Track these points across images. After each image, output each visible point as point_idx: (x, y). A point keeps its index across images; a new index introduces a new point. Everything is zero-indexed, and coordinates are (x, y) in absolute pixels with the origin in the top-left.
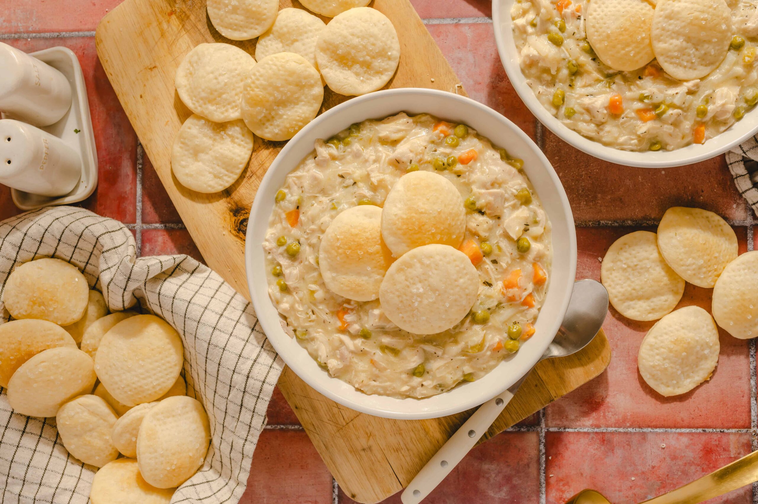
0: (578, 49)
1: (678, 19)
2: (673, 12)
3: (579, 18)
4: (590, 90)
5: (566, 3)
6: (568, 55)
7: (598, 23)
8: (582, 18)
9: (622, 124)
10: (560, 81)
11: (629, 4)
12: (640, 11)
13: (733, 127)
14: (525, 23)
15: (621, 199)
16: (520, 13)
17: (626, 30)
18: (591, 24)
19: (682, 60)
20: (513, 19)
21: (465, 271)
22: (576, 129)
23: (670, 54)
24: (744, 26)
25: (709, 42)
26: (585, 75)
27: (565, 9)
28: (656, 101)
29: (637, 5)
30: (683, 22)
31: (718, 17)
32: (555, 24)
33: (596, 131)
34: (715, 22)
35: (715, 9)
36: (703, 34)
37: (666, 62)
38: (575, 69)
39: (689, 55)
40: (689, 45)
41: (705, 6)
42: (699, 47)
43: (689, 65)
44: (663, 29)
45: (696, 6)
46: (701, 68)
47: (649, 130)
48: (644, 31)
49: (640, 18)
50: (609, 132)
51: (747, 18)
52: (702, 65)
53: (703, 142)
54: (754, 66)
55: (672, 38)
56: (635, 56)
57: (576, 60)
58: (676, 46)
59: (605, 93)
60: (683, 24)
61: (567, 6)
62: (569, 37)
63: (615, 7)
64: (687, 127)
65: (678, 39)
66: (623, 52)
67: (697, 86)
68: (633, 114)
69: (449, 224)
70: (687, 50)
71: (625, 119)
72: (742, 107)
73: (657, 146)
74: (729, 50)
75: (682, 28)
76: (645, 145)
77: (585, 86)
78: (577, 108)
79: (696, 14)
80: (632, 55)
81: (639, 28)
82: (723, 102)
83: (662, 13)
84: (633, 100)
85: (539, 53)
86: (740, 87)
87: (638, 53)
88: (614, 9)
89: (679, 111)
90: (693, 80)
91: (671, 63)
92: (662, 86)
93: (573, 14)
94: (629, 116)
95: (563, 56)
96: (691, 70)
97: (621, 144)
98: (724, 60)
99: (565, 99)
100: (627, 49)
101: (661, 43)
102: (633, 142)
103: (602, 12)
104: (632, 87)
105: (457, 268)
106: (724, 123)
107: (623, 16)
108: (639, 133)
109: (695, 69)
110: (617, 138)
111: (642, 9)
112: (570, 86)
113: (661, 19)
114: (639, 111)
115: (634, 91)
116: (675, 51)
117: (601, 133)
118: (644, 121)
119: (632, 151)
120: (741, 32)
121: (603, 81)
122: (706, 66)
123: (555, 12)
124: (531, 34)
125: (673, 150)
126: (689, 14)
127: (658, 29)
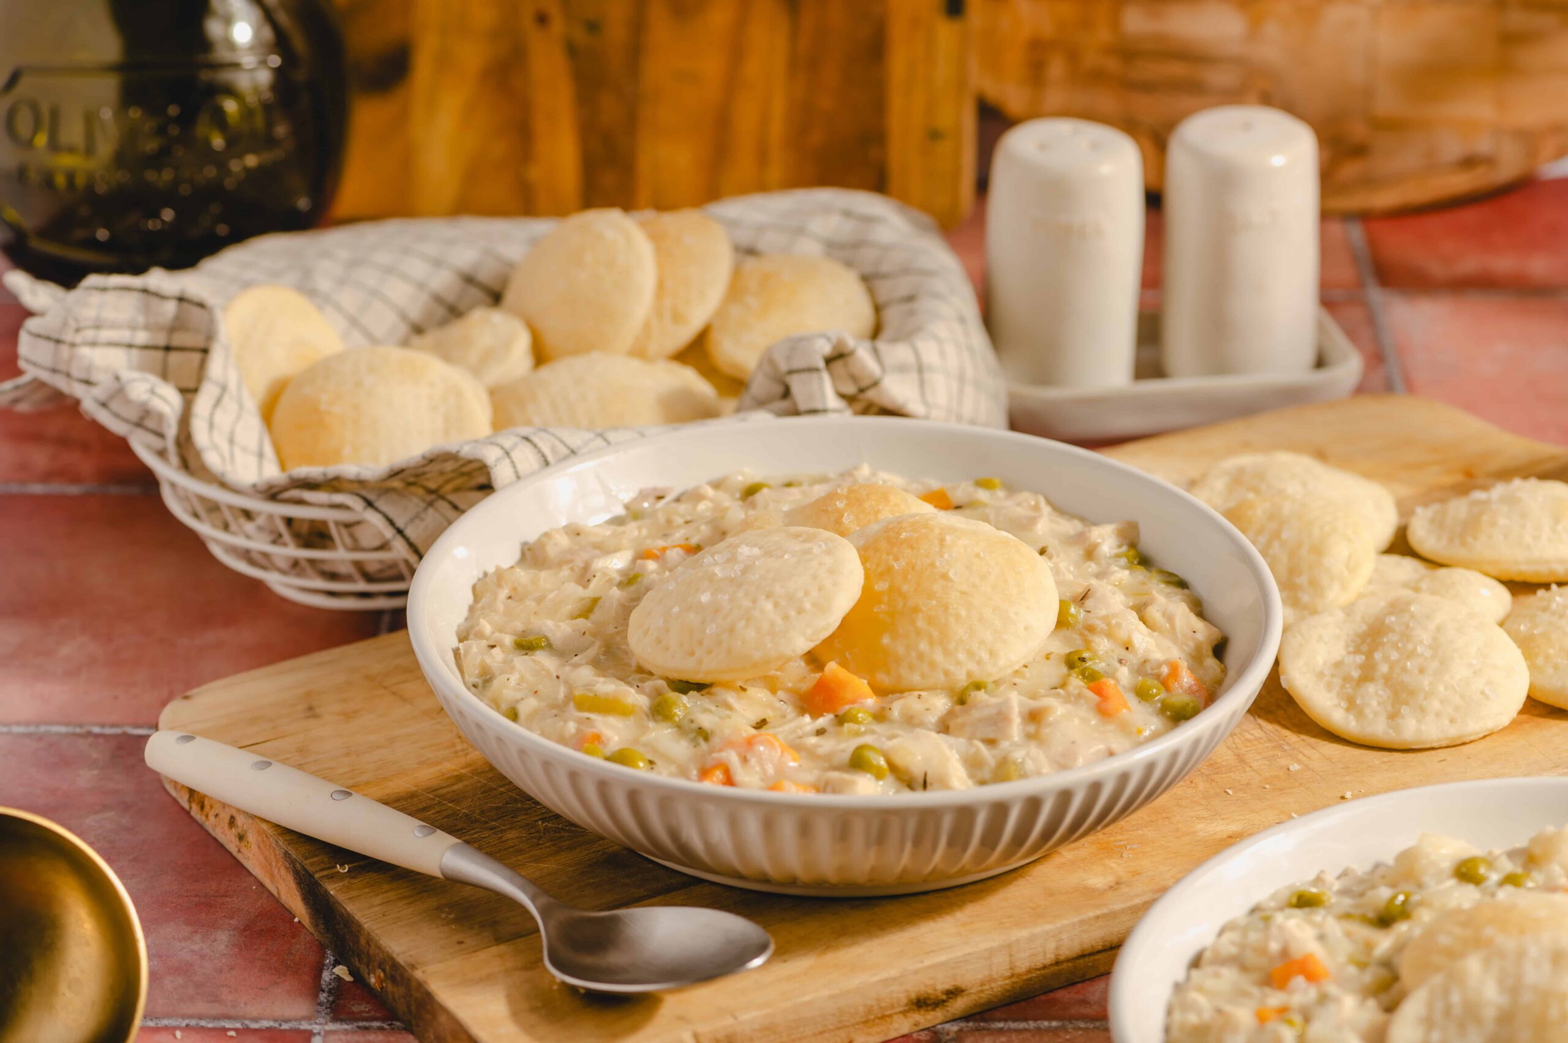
21: (793, 613)
69: (916, 610)
105: (801, 594)
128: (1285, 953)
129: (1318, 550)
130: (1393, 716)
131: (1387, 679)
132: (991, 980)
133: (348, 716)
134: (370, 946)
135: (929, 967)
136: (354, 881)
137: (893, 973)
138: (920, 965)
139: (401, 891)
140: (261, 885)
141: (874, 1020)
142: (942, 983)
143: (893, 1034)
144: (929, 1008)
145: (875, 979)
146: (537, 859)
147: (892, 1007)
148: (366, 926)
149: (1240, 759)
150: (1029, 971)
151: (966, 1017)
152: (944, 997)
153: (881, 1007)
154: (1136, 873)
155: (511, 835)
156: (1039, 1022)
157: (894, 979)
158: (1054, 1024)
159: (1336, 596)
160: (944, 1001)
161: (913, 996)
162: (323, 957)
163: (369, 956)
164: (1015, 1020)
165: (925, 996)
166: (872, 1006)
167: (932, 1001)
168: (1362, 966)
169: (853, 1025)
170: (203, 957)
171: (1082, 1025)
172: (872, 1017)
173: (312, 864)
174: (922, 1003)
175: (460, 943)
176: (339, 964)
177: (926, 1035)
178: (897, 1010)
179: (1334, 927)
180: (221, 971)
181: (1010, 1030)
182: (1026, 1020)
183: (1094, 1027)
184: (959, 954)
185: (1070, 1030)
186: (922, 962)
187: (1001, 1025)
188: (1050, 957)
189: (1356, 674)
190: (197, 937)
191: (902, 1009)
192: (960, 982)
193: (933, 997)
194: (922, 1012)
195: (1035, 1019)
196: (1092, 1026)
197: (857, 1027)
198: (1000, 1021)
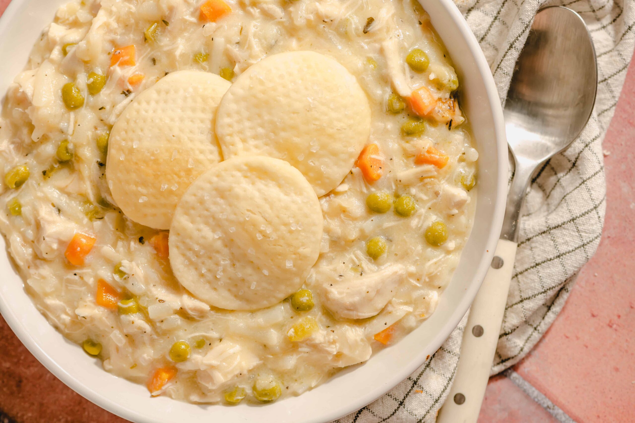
0: (90, 133)
1: (230, 205)
2: (230, 189)
3: (127, 93)
4: (63, 201)
5: (126, 58)
6: (70, 131)
7: (135, 122)
8: (132, 96)
9: (69, 282)
10: (37, 157)
11: (191, 132)
12: (197, 152)
13: (211, 408)
14: (58, 39)
15: (20, 381)
16: (68, 19)
17: (156, 161)
18: (128, 116)
19: (203, 263)
20: (56, 20)
22: (8, 237)
23: (188, 241)
24: (326, 286)
25: (258, 269)
26: (75, 176)
27: (119, 65)
28: (130, 287)
29: (202, 142)
30: (235, 214)
31: (289, 245)
32: (90, 73)
33: (27, 261)
34: (278, 248)
35: (291, 232)
36: (251, 251)
37: (178, 247)
38: (66, 157)
39: (217, 264)
40: (226, 251)
41: (278, 217)
42: (238, 264)
43: (209, 276)
44: (202, 202)
45: (267, 207)
46: (225, 293)
47: (92, 319)
48: (179, 183)
49: (187, 161)
50: (43, 277)
51: (338, 279)
52: (229, 290)
53: (154, 394)
54: (300, 349)
55: (207, 224)
56: (145, 205)
57: (75, 146)
58: (204, 238)
59: (78, 221)
60: (233, 217)
61: (123, 64)
62: (93, 108)
63: (172, 120)
64: (145, 356)
65: (214, 231)
66: (133, 187)
67: (202, 314)
68: (91, 281)
70: (218, 255)
71: (76, 278)
72: (243, 390)
73: (95, 351)
74: (285, 300)
75: (227, 220)
76: (78, 333)
77: (63, 191)
78: (26, 210)
79: (258, 218)
80: (141, 201)
81: (176, 174)
82: (214, 362)
83: (215, 179)
84: (108, 261)
85: (33, 96)
86: (261, 362)
87: (153, 206)
88: (167, 121)
89: (147, 327)
90: (202, 300)
91: (184, 255)
92: (154, 275)
93: (121, 82)
94: (86, 279)
95: (63, 125)
96: (207, 286)
97: (47, 307)
98: (268, 308)
99: (24, 186)
100: (140, 189)
101: (186, 217)
102: (64, 316)
103: (154, 112)
104: (120, 243)
106: (203, 393)
107: (169, 141)
108: (78, 312)
109: (215, 289)
110: (46, 295)
111: (202, 152)
112: (44, 173)
113: (208, 186)
114: (102, 283)
115: (117, 252)
116: (198, 244)
117: (32, 271)
118: (99, 303)
119: (57, 328)
120: (318, 291)
121: (91, 203)
122: (236, 296)
123: (103, 58)
124: (52, 61)
125: (109, 371)
126: (248, 210)
127: (195, 195)
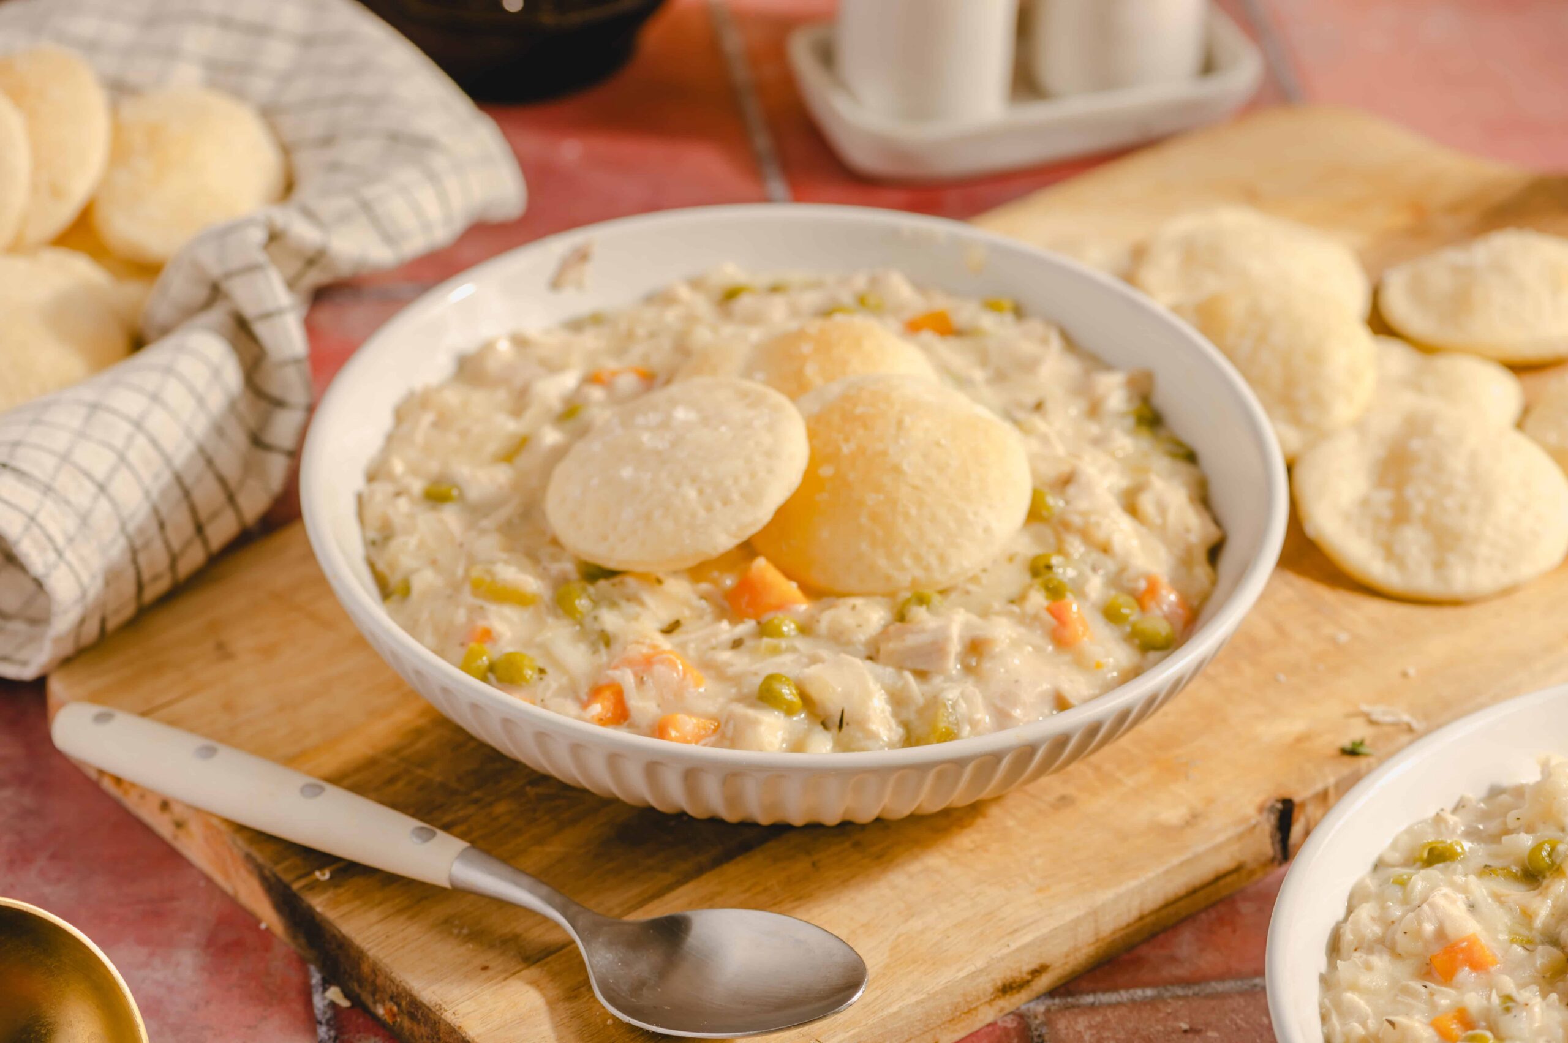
128: (1441, 934)
129: (1316, 357)
130: (1439, 565)
131: (1427, 522)
132: (1076, 949)
133: (268, 652)
134: (376, 975)
135: (1017, 950)
136: (340, 891)
137: (980, 964)
138: (1005, 951)
139: (397, 901)
140: (209, 880)
141: (960, 1016)
142: (1028, 963)
143: (978, 1025)
144: (1014, 991)
145: (961, 975)
146: (540, 841)
147: (978, 999)
148: (371, 953)
149: (1280, 629)
150: (1114, 932)
151: (1052, 993)
152: (1029, 977)
153: (967, 1002)
154: (1210, 801)
155: (501, 808)
156: (1132, 991)
157: (981, 971)
158: (1149, 992)
159: (1343, 412)
160: (1028, 982)
161: (999, 984)
162: (307, 976)
163: (373, 983)
164: (1105, 991)
165: (1011, 980)
166: (958, 1003)
167: (1018, 984)
168: (1529, 944)
169: (939, 1026)
170: (170, 989)
171: (1180, 992)
172: (958, 1013)
173: (283, 871)
174: (1007, 989)
175: (485, 968)
176: (331, 984)
177: (1012, 1020)
178: (983, 1001)
179: (1480, 889)
180: (196, 1007)
181: (1102, 1005)
182: (1115, 989)
183: (1194, 994)
184: (1045, 931)
185: (1169, 1000)
186: (1008, 946)
187: (1089, 999)
188: (1135, 914)
189: (1387, 513)
190: (157, 962)
191: (987, 999)
192: (1046, 959)
193: (1018, 980)
194: (1008, 996)
195: (1127, 987)
196: (1190, 993)
197: (943, 1027)
198: (1088, 993)
